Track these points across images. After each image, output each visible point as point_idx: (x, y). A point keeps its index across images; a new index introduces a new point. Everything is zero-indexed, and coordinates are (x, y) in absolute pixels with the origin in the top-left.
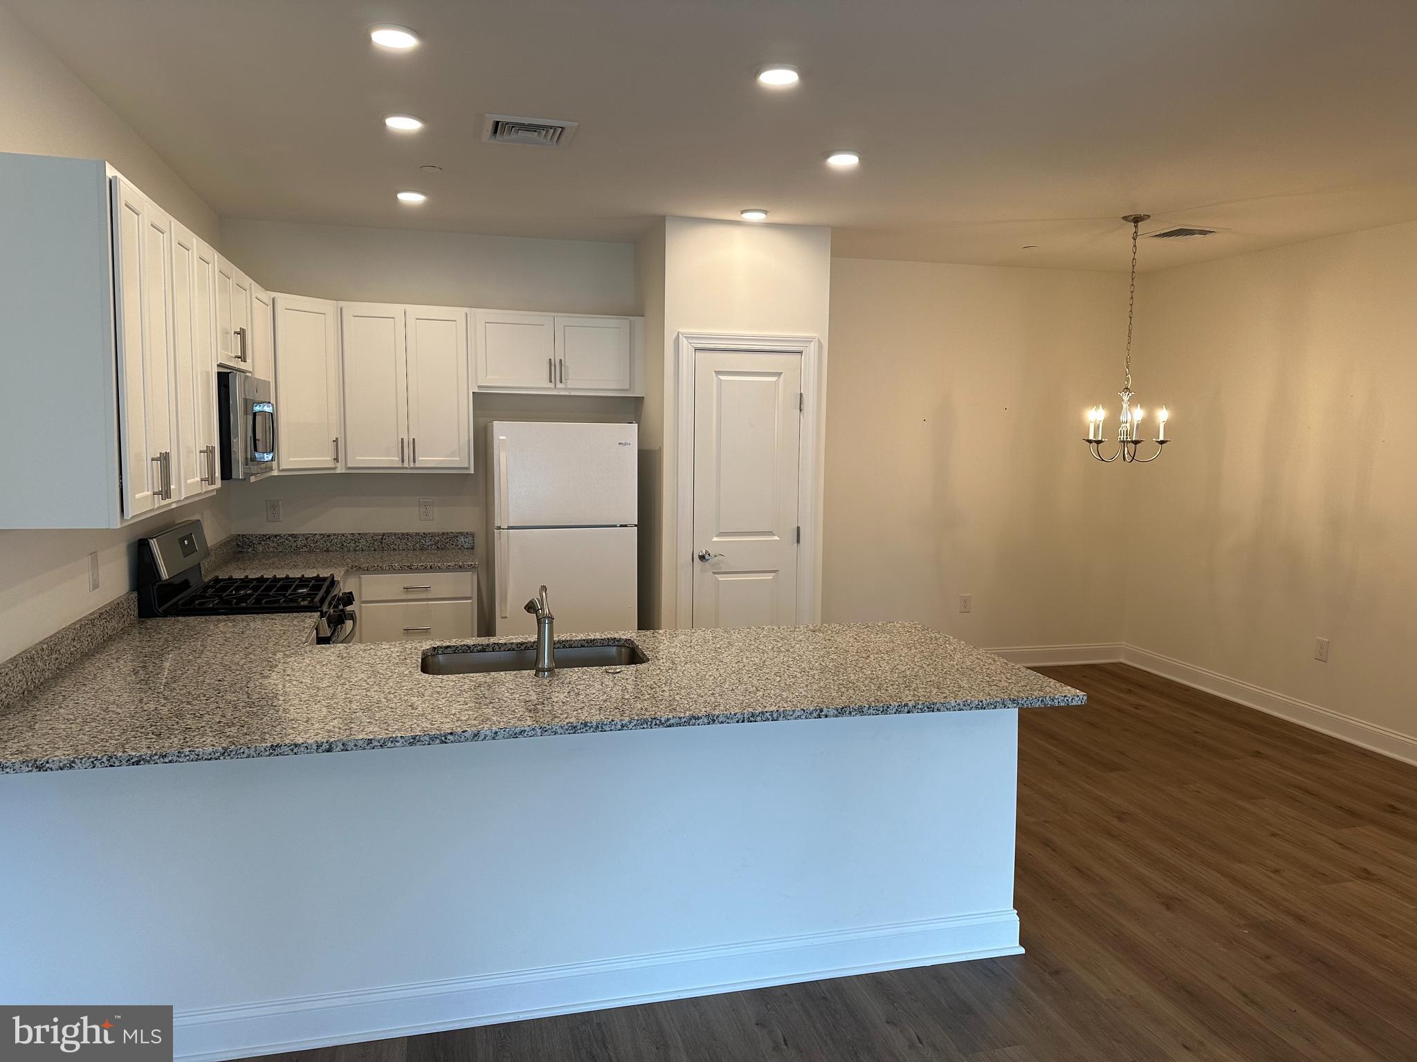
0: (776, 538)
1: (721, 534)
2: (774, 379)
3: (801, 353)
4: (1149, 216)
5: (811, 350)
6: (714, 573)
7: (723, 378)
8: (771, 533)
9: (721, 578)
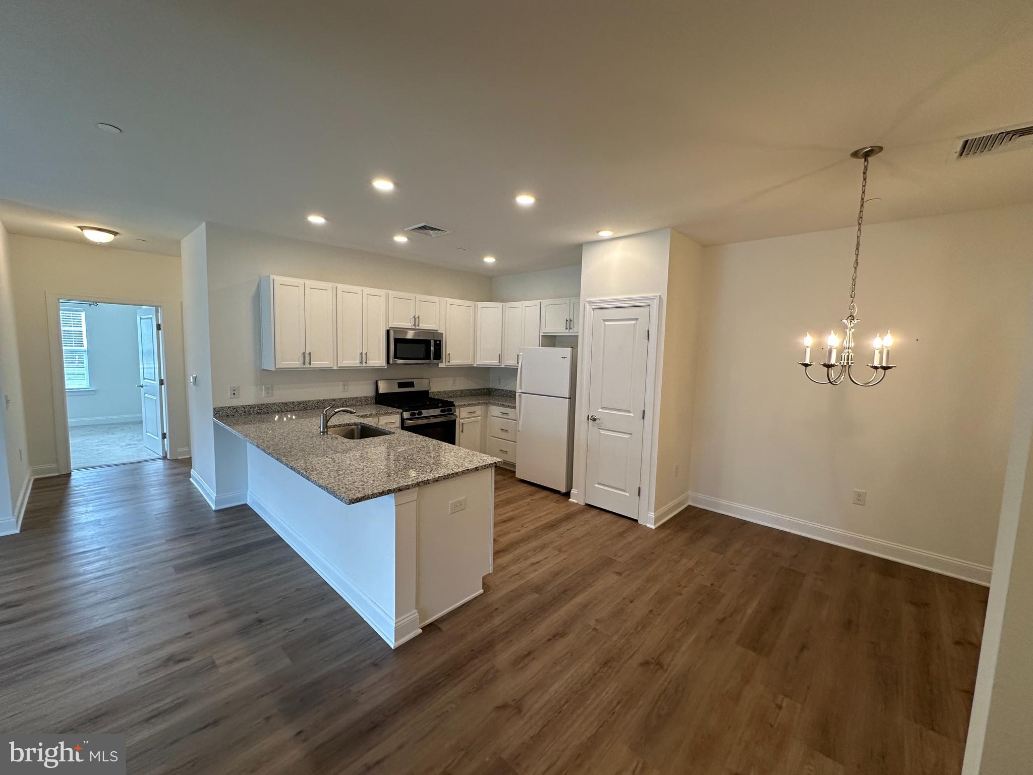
0: (632, 415)
1: (602, 408)
2: (634, 322)
3: (649, 306)
4: (881, 148)
5: (655, 304)
6: (599, 429)
7: (607, 323)
8: (629, 412)
9: (602, 432)
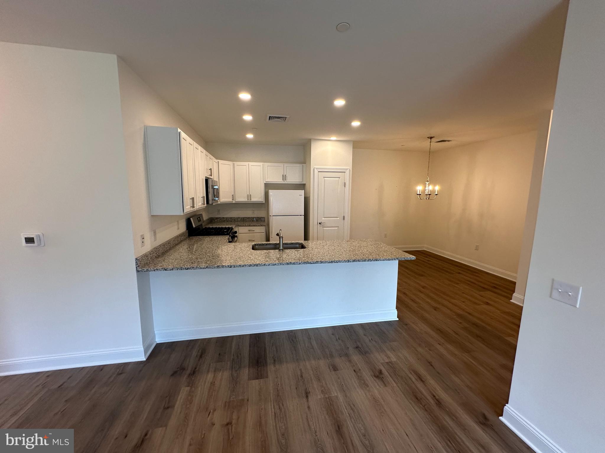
0: (338, 219)
1: (325, 218)
2: (338, 179)
3: (345, 172)
4: (434, 137)
5: (348, 172)
6: (323, 227)
7: (325, 179)
